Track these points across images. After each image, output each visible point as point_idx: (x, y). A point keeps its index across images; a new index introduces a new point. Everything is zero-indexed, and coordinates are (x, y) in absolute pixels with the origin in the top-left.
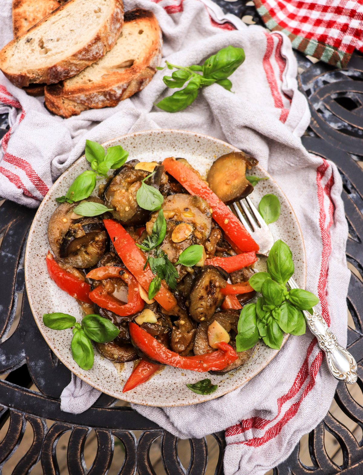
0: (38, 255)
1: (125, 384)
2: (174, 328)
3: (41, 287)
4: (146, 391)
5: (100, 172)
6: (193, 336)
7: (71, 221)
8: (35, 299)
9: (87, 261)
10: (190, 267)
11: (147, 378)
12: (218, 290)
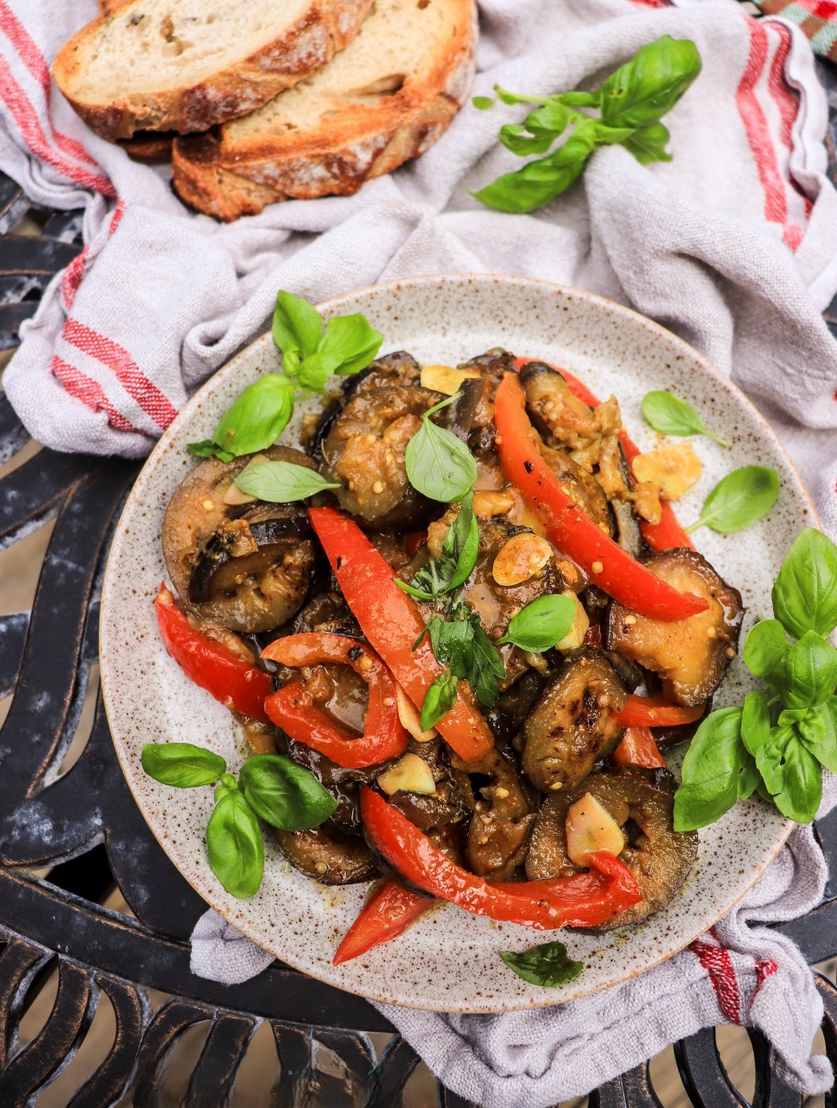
0: (134, 592)
1: (340, 941)
2: (478, 807)
3: (139, 674)
4: (395, 962)
5: (306, 382)
6: (526, 831)
7: (224, 508)
8: (121, 707)
9: (260, 615)
10: (536, 654)
11: (401, 929)
12: (605, 713)
